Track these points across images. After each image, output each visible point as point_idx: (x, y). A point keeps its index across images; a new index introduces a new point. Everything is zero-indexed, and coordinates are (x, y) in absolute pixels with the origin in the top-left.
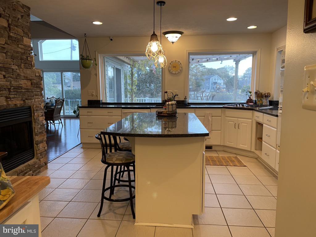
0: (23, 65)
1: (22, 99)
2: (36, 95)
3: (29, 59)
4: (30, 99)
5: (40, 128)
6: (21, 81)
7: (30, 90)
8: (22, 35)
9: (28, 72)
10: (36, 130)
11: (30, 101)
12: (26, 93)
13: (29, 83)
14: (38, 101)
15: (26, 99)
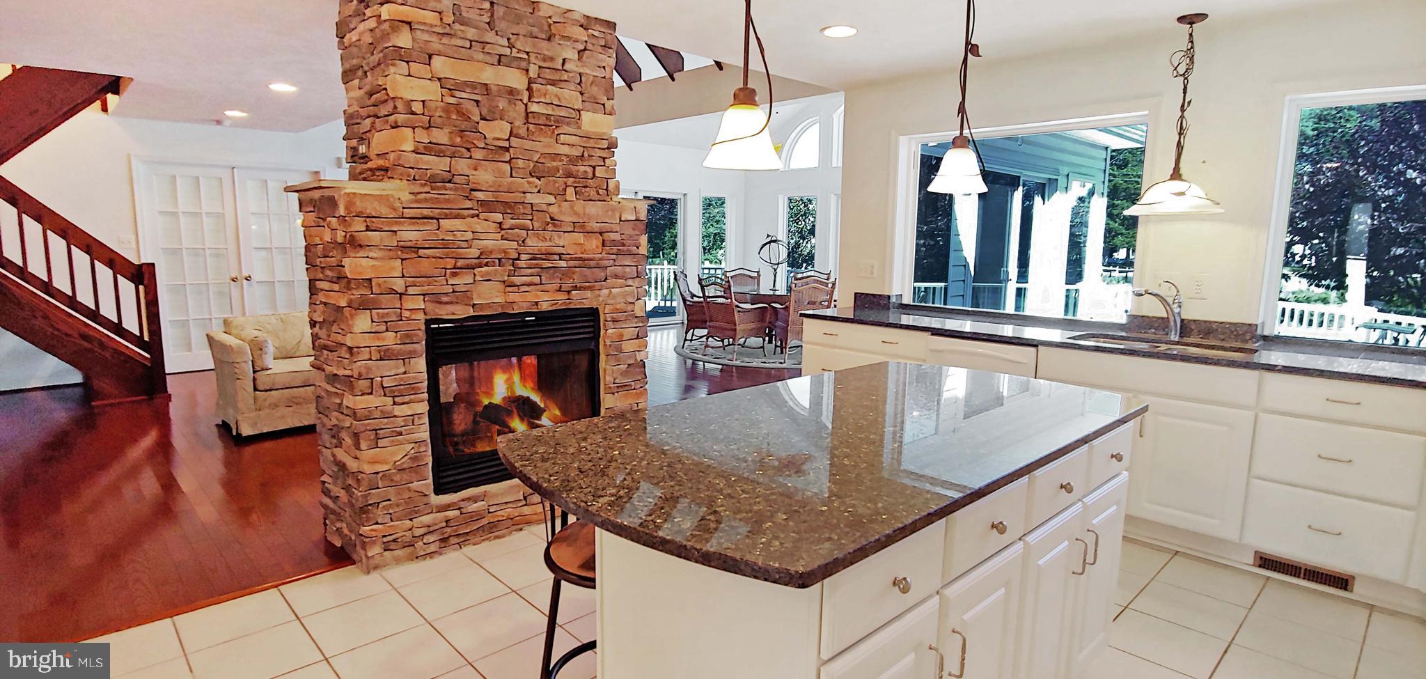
0: (570, 191)
1: (561, 287)
2: (617, 277)
3: (600, 172)
4: (591, 288)
5: (624, 374)
6: (560, 237)
7: (592, 263)
8: (578, 105)
9: (593, 209)
10: (608, 378)
11: (588, 294)
12: (577, 269)
13: (595, 243)
14: (625, 295)
15: (576, 288)
